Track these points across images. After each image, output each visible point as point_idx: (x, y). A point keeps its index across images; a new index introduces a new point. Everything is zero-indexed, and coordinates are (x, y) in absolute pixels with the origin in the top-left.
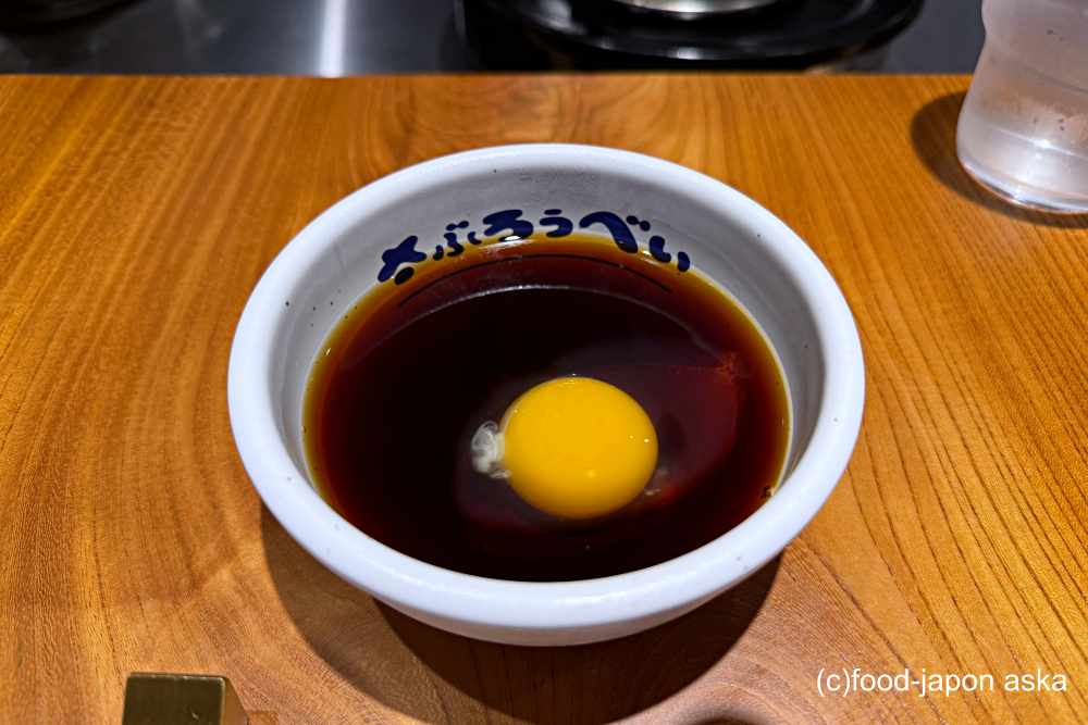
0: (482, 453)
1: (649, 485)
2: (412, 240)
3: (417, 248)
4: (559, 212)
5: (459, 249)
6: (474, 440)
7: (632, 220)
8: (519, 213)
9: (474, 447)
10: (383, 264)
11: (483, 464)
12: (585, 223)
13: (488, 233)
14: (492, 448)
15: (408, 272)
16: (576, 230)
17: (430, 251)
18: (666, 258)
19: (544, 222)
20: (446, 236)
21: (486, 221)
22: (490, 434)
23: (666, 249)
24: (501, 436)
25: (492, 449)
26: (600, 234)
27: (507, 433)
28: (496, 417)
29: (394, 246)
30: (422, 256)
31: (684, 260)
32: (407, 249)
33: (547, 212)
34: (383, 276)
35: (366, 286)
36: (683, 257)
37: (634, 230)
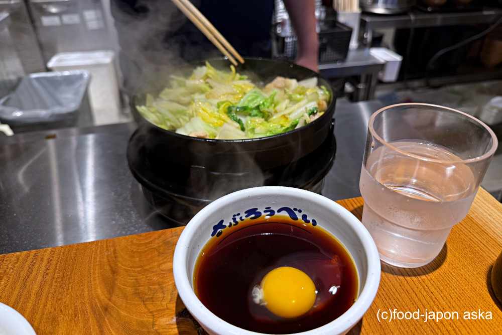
0: (256, 297)
1: (315, 304)
2: (222, 221)
3: (223, 224)
4: (270, 208)
5: (237, 223)
6: (253, 291)
7: (295, 209)
8: (257, 209)
9: (254, 295)
10: (213, 230)
11: (257, 300)
12: (279, 211)
13: (246, 216)
16: (276, 214)
17: (228, 225)
18: (308, 222)
19: (265, 212)
20: (233, 219)
21: (246, 213)
22: (258, 289)
23: (308, 219)
24: (262, 290)
25: (259, 295)
26: (285, 214)
27: (264, 290)
28: (259, 284)
29: (216, 224)
30: (225, 226)
31: (314, 223)
32: (221, 225)
33: (266, 208)
34: (213, 235)
35: (208, 238)
36: (314, 221)
37: (296, 213)
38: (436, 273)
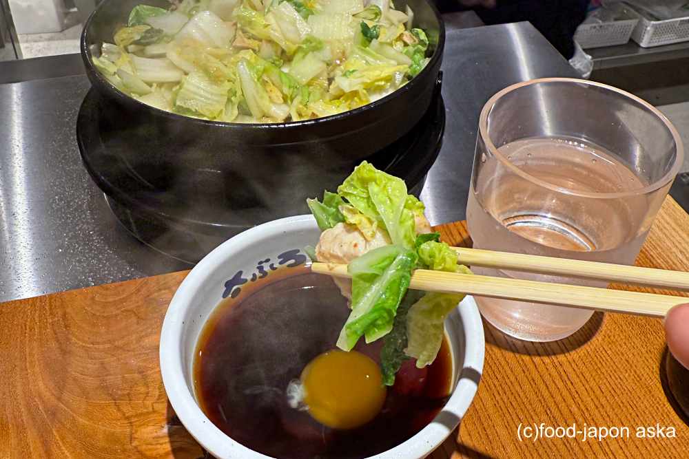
0: (292, 397)
2: (241, 273)
3: (242, 277)
5: (265, 274)
6: (288, 390)
8: (298, 251)
9: (289, 395)
10: (225, 289)
11: (294, 403)
13: (280, 263)
15: (238, 290)
17: (249, 277)
20: (258, 268)
21: (279, 257)
22: (296, 386)
25: (297, 394)
29: (230, 279)
30: (245, 281)
32: (237, 279)
34: (225, 295)
35: (217, 301)
38: (582, 351)
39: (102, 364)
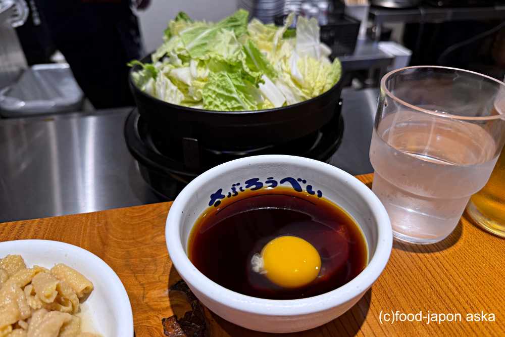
0: (256, 265)
1: (319, 274)
2: (221, 190)
3: (222, 193)
4: (272, 178)
5: (236, 193)
6: (252, 260)
7: (299, 180)
8: (258, 179)
9: (253, 263)
10: (210, 199)
11: (257, 269)
12: (282, 182)
13: (247, 187)
14: (260, 263)
15: (219, 202)
16: (279, 185)
17: (226, 195)
18: (313, 193)
19: (267, 182)
20: (232, 189)
21: (246, 183)
22: (258, 258)
23: (313, 190)
24: (262, 259)
26: (288, 185)
27: (264, 258)
28: (259, 252)
29: (215, 193)
30: (223, 197)
31: (320, 193)
33: (268, 179)
34: (210, 204)
35: (204, 208)
36: (319, 192)
37: (301, 183)
39: (128, 251)
